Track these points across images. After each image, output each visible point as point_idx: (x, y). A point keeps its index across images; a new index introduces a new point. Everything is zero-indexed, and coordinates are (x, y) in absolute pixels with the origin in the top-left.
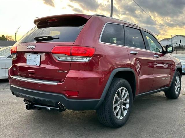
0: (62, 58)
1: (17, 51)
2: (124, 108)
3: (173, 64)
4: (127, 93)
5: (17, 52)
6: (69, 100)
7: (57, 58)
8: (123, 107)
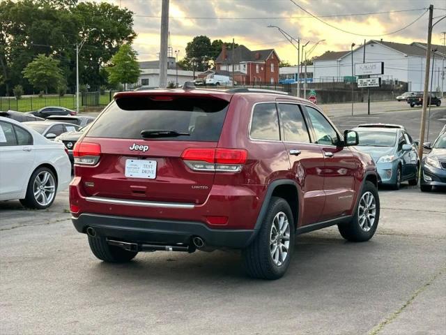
0: (198, 167)
1: (102, 152)
2: (283, 247)
3: (358, 168)
4: (287, 224)
5: (101, 155)
6: (212, 230)
7: (191, 166)
8: (281, 245)
